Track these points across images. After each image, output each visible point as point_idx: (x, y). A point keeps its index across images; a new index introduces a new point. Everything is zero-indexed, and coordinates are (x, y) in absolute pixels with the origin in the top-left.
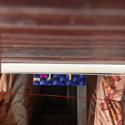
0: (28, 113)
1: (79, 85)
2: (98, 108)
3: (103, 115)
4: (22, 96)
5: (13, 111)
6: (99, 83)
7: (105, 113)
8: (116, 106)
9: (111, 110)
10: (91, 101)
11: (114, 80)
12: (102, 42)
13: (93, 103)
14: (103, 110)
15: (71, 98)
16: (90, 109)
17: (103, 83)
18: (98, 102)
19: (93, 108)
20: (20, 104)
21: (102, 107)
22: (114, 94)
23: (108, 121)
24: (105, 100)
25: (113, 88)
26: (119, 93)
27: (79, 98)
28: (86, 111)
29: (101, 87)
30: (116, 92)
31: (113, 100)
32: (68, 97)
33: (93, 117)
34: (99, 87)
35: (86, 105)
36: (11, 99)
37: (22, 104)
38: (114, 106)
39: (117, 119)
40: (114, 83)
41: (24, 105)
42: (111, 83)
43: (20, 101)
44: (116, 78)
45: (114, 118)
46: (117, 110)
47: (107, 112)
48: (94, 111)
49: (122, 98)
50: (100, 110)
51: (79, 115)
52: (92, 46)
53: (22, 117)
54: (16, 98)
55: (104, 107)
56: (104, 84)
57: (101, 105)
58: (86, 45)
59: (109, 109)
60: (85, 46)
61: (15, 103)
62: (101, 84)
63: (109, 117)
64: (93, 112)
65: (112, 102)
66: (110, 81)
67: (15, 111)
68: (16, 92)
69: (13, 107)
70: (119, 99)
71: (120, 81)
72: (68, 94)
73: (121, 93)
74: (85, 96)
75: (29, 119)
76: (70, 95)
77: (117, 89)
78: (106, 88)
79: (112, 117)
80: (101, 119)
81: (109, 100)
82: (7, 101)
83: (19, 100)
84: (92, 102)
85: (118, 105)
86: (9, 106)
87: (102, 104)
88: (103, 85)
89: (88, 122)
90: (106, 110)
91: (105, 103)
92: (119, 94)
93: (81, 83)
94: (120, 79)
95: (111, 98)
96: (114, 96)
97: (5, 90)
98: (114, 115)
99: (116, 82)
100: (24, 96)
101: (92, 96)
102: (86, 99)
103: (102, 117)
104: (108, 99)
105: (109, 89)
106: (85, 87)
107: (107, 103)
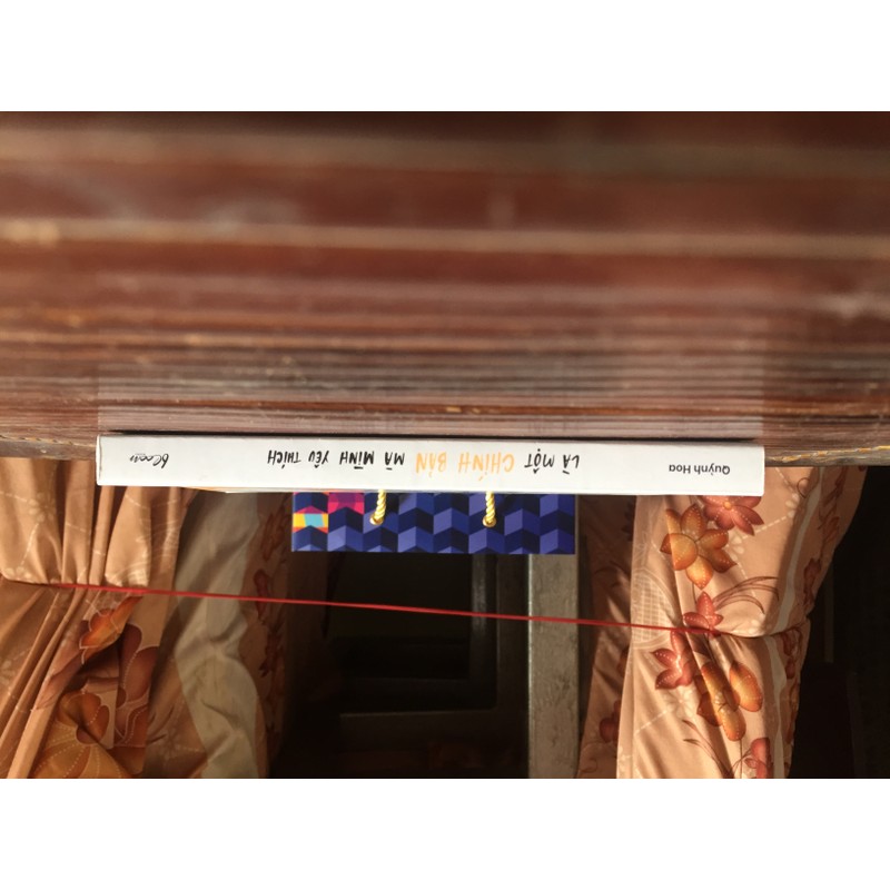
0: (266, 700)
1: (536, 550)
2: (640, 672)
3: (665, 710)
4: (230, 608)
5: (186, 689)
6: (644, 539)
7: (675, 703)
8: (735, 665)
9: (710, 686)
10: (603, 638)
11: (724, 527)
12: (662, 321)
13: (613, 651)
14: (663, 682)
15: (491, 623)
16: (597, 680)
17: (666, 540)
18: (640, 641)
19: (613, 674)
20: (219, 654)
21: (661, 668)
22: (724, 598)
23: (691, 741)
24: (678, 631)
25: (720, 565)
26: (754, 593)
27: (538, 619)
28: (574, 689)
29: (655, 561)
30: (737, 587)
31: (717, 634)
32: (479, 616)
33: (611, 722)
34: (643, 564)
35: (572, 656)
36: (175, 627)
37: (233, 649)
38: (726, 666)
39: (740, 733)
40: (725, 540)
41: (243, 659)
42: (711, 540)
43: (224, 637)
44: (734, 515)
45: (725, 730)
46: (737, 685)
47: (687, 694)
48: (618, 689)
49: (766, 624)
50: (651, 682)
51: (538, 709)
52: (606, 342)
53: (233, 719)
54: (201, 623)
55: (669, 671)
56: (673, 545)
57: (653, 661)
58: (576, 333)
59: (696, 679)
60: (570, 343)
61: (195, 646)
62: (655, 546)
63: (698, 721)
64: (611, 697)
65: (715, 644)
66: (705, 532)
67: (194, 691)
68: (200, 589)
69: (185, 669)
70: (751, 627)
71: (758, 530)
72: (479, 597)
73: (763, 596)
74: (571, 610)
75: (269, 730)
76: (491, 607)
77: (743, 572)
78: (684, 566)
79: (711, 722)
80: (653, 732)
81: (695, 634)
82: (151, 636)
83: (218, 632)
84: (605, 644)
85: (745, 657)
86: (161, 661)
87: (661, 654)
88: (666, 550)
89: (585, 750)
90: (678, 683)
91: (678, 648)
92: (749, 599)
93: (550, 540)
94: (759, 521)
95: (707, 620)
96: (727, 611)
97: (140, 576)
98: (721, 714)
99: (736, 537)
100: (244, 611)
101: (607, 610)
102: (573, 629)
103: (659, 724)
104: (694, 628)
105: (698, 571)
106: (570, 562)
107: (687, 649)
